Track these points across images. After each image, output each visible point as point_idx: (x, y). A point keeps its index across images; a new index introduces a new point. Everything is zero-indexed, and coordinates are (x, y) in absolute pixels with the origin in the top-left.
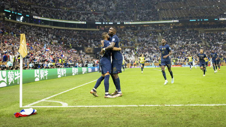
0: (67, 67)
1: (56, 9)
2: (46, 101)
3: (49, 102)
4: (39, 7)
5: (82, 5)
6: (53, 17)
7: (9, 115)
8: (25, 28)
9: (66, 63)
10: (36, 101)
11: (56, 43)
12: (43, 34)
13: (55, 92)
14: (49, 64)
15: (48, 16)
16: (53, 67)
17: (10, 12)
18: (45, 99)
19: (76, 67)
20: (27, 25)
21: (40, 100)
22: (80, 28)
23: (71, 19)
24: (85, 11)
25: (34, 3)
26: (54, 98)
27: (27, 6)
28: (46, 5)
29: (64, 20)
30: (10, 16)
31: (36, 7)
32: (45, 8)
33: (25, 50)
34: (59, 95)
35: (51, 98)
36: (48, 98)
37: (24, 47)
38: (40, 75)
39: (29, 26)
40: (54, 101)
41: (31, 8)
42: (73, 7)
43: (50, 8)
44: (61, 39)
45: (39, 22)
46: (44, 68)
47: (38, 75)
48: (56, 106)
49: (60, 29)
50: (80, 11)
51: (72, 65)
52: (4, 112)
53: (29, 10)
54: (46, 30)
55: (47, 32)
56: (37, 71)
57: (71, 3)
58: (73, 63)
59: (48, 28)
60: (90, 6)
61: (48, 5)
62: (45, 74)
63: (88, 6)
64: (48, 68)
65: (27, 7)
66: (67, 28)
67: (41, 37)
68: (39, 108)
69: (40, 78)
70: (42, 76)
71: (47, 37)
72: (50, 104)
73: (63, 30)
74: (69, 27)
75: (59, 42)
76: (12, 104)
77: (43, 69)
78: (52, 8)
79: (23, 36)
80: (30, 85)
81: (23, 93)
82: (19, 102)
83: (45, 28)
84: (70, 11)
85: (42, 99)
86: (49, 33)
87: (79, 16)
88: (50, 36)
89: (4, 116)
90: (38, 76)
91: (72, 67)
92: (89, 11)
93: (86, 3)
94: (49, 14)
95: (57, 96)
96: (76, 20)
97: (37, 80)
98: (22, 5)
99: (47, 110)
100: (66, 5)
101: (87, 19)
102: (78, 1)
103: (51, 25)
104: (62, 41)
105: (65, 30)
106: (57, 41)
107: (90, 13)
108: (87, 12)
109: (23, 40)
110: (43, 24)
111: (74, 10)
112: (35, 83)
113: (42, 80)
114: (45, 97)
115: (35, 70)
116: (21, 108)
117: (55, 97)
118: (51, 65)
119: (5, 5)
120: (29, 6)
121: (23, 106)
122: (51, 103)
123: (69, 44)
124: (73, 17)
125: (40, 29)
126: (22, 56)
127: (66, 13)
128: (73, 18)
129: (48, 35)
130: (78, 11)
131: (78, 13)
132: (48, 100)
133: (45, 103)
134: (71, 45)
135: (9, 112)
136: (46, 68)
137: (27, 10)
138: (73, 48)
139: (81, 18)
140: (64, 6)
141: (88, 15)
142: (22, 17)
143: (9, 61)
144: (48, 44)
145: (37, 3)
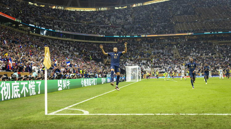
0: (88, 78)
1: (77, 23)
2: (69, 109)
3: (72, 110)
4: (61, 21)
5: (101, 19)
6: (74, 31)
7: (35, 122)
8: (48, 41)
9: (87, 74)
10: (59, 109)
11: (77, 55)
12: (65, 47)
13: (77, 101)
14: (71, 75)
15: (69, 30)
16: (74, 77)
17: (34, 26)
18: (68, 107)
19: (96, 77)
20: (50, 39)
21: (64, 108)
22: (99, 41)
23: (91, 33)
24: (103, 25)
25: (56, 17)
26: (76, 107)
27: (50, 20)
28: (67, 19)
29: (85, 33)
30: (35, 30)
31: (58, 21)
32: (66, 22)
33: (49, 62)
34: (81, 103)
35: (73, 106)
36: (70, 106)
37: (48, 59)
38: (63, 85)
39: (52, 39)
40: (76, 109)
41: (53, 23)
42: (92, 21)
43: (71, 23)
44: (81, 51)
45: (61, 36)
46: (67, 78)
47: (61, 84)
48: (78, 113)
49: (81, 42)
50: (99, 24)
51: (92, 76)
52: (31, 119)
53: (52, 24)
54: (68, 42)
55: (69, 45)
56: (60, 81)
57: (91, 17)
58: (93, 74)
59: (69, 41)
60: (109, 20)
61: (69, 19)
62: (67, 84)
63: (107, 20)
64: (70, 78)
65: (50, 22)
66: (87, 41)
67: (63, 49)
68: (62, 115)
69: (63, 88)
70: (65, 86)
71: (68, 50)
72: (73, 112)
73: (83, 42)
74: (89, 40)
75: (80, 54)
76: (38, 111)
77: (65, 80)
78: (73, 22)
79: (47, 49)
80: (54, 94)
81: (48, 102)
82: (44, 110)
83: (67, 41)
84: (90, 25)
85: (65, 107)
86: (70, 46)
87: (98, 29)
88: (71, 48)
89: (31, 123)
90: (61, 86)
91: (92, 77)
92: (107, 24)
93: (105, 17)
94: (71, 28)
95: (79, 104)
96: (95, 33)
97: (60, 89)
98: (45, 19)
99: (70, 117)
100: (86, 19)
101: (105, 32)
102: (97, 16)
103: (72, 38)
104: (83, 53)
105: (86, 43)
106: (78, 54)
107: (108, 27)
108: (106, 26)
109: (47, 53)
110: (64, 37)
111: (94, 23)
112: (58, 92)
113: (64, 90)
114: (68, 106)
115: (59, 80)
116: (47, 115)
117: (77, 105)
118: (73, 75)
119: (29, 20)
120: (52, 20)
121: (48, 113)
122: (74, 110)
123: (89, 56)
124: (92, 30)
125: (62, 42)
126: (46, 68)
127: (86, 26)
128: (93, 32)
129: (70, 48)
130: (97, 24)
131: (97, 26)
132: (71, 108)
133: (68, 111)
134: (91, 57)
135: (35, 119)
136: (68, 78)
137: (50, 24)
138: (93, 59)
139: (100, 31)
140: (84, 21)
141: (106, 29)
142: (46, 31)
143: (34, 73)
144: (70, 56)
145: (58, 18)
